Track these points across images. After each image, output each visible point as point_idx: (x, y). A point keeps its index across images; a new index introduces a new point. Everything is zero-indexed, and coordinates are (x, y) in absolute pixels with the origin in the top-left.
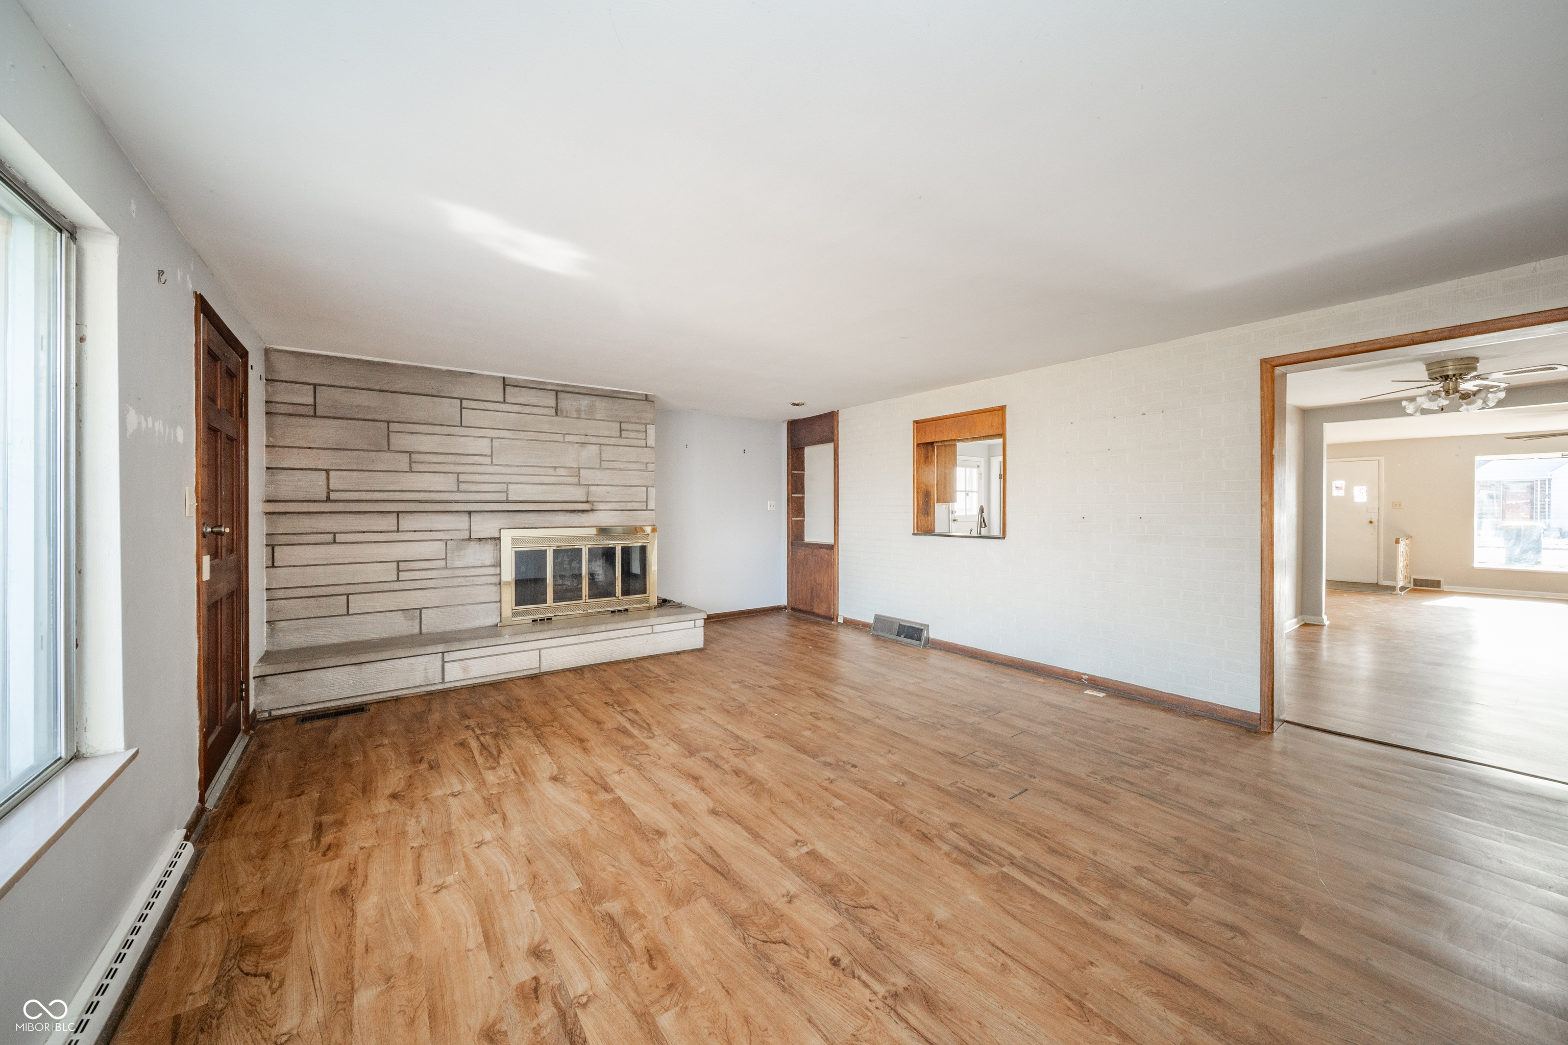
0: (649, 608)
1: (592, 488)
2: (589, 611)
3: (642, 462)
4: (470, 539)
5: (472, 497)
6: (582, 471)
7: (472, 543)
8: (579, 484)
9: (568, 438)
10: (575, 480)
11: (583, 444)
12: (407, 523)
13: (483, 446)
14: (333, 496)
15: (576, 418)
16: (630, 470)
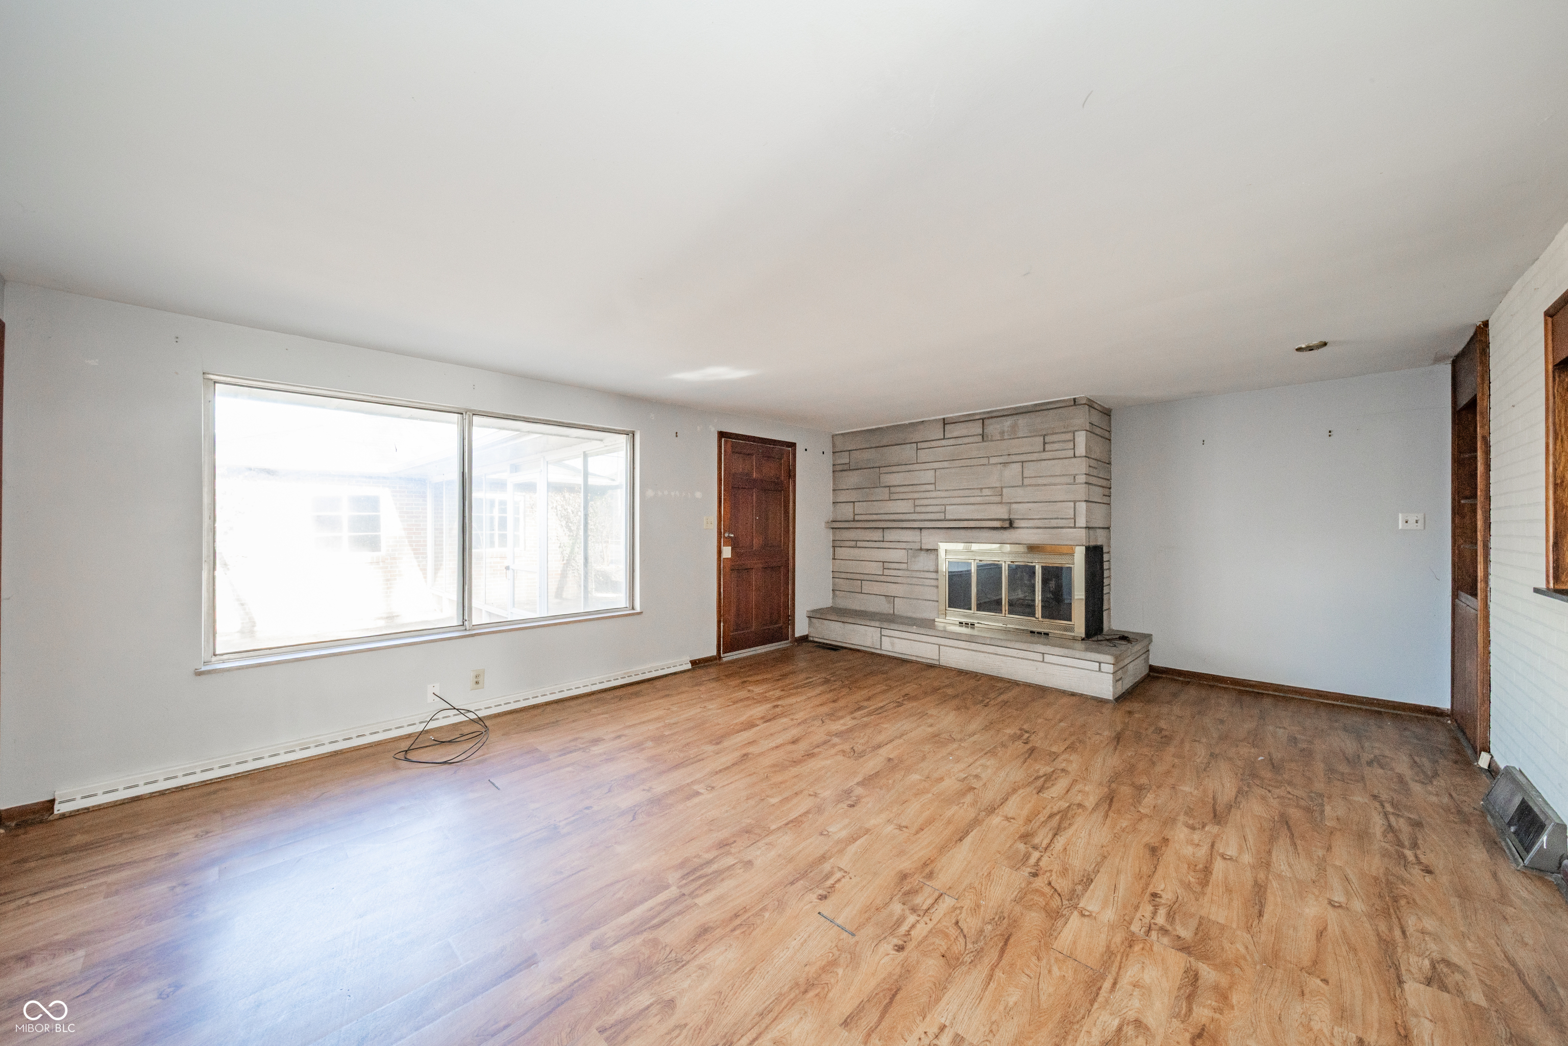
0: (1074, 639)
1: (1014, 506)
2: (1008, 626)
3: (1069, 475)
4: (921, 549)
5: (922, 517)
6: (1004, 490)
7: (923, 552)
8: (1001, 503)
9: (993, 460)
10: (998, 499)
11: (1005, 464)
12: (891, 535)
13: (929, 476)
14: (857, 518)
15: (1001, 440)
16: (1055, 485)
